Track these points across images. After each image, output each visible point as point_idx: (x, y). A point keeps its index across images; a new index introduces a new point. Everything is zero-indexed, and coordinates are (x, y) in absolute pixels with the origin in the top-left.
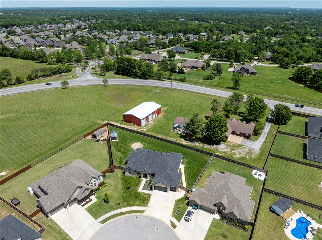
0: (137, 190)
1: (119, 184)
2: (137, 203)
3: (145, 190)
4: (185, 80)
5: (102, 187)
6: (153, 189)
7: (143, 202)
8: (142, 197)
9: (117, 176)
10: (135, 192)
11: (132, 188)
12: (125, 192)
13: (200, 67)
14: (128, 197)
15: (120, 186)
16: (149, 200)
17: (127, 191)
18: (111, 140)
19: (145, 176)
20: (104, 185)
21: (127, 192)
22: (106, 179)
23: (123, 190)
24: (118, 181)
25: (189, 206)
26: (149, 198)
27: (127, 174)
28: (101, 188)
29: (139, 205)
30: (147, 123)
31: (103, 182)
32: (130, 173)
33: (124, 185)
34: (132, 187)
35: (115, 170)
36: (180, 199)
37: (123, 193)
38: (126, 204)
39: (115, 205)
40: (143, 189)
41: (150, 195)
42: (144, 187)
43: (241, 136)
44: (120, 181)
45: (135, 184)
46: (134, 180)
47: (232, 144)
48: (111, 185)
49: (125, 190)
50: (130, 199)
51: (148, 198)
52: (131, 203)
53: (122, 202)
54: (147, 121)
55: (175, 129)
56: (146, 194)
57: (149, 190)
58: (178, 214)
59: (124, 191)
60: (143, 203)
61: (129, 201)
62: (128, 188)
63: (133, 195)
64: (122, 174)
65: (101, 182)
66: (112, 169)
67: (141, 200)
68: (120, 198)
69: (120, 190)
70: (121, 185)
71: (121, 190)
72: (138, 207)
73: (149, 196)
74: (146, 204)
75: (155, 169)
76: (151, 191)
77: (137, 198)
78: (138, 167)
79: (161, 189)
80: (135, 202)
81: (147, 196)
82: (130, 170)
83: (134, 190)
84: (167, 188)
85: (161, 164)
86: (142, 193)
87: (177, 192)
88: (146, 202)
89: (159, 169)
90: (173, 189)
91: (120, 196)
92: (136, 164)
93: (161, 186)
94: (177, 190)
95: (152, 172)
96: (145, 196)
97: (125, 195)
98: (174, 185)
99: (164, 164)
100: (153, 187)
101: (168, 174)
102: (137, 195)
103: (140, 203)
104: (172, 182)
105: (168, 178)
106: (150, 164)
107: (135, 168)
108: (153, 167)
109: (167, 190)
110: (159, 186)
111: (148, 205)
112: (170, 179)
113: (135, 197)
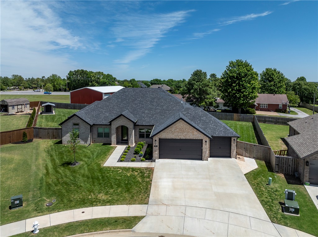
0: (99, 165)
2: (102, 196)
3: (127, 161)
6: (156, 153)
7: (128, 190)
8: (119, 178)
9: (36, 148)
11: (80, 163)
12: (57, 172)
14: (65, 183)
15: (41, 162)
16: (149, 183)
17: (61, 169)
18: (41, 114)
21: (61, 171)
23: (47, 169)
25: (302, 184)
26: (149, 177)
29: (111, 202)
33: (53, 160)
35: (35, 140)
36: (253, 171)
37: (48, 173)
40: (120, 161)
41: (151, 171)
43: (271, 111)
45: (93, 154)
46: (89, 150)
49: (55, 168)
50: (72, 188)
51: (143, 177)
52: (77, 196)
56: (133, 169)
59: (51, 170)
60: (126, 195)
61: (68, 191)
62: (68, 164)
63: (83, 176)
64: (52, 144)
66: (25, 134)
67: (119, 186)
68: (32, 186)
69: (38, 169)
70: (44, 160)
71: (42, 168)
74: (142, 196)
75: (150, 117)
76: (148, 161)
77: (101, 181)
78: (101, 118)
79: (180, 149)
80: (93, 192)
81: (136, 173)
82: (78, 124)
83: (88, 166)
84: (204, 141)
85: (162, 106)
86: (118, 169)
87: (234, 158)
88: (140, 188)
89: (162, 116)
90: (220, 148)
91: (30, 184)
92: (95, 112)
93: (183, 136)
94: (234, 150)
95: (142, 123)
96: (132, 174)
97: (51, 179)
98: (222, 133)
99: (171, 105)
100: (154, 146)
101: (193, 111)
102: (102, 174)
103: (112, 194)
104: (213, 126)
105: (198, 119)
106: (133, 110)
107: (92, 119)
108: (144, 113)
109: (202, 149)
110: (177, 138)
111: (149, 197)
112: (203, 120)
113: (91, 180)
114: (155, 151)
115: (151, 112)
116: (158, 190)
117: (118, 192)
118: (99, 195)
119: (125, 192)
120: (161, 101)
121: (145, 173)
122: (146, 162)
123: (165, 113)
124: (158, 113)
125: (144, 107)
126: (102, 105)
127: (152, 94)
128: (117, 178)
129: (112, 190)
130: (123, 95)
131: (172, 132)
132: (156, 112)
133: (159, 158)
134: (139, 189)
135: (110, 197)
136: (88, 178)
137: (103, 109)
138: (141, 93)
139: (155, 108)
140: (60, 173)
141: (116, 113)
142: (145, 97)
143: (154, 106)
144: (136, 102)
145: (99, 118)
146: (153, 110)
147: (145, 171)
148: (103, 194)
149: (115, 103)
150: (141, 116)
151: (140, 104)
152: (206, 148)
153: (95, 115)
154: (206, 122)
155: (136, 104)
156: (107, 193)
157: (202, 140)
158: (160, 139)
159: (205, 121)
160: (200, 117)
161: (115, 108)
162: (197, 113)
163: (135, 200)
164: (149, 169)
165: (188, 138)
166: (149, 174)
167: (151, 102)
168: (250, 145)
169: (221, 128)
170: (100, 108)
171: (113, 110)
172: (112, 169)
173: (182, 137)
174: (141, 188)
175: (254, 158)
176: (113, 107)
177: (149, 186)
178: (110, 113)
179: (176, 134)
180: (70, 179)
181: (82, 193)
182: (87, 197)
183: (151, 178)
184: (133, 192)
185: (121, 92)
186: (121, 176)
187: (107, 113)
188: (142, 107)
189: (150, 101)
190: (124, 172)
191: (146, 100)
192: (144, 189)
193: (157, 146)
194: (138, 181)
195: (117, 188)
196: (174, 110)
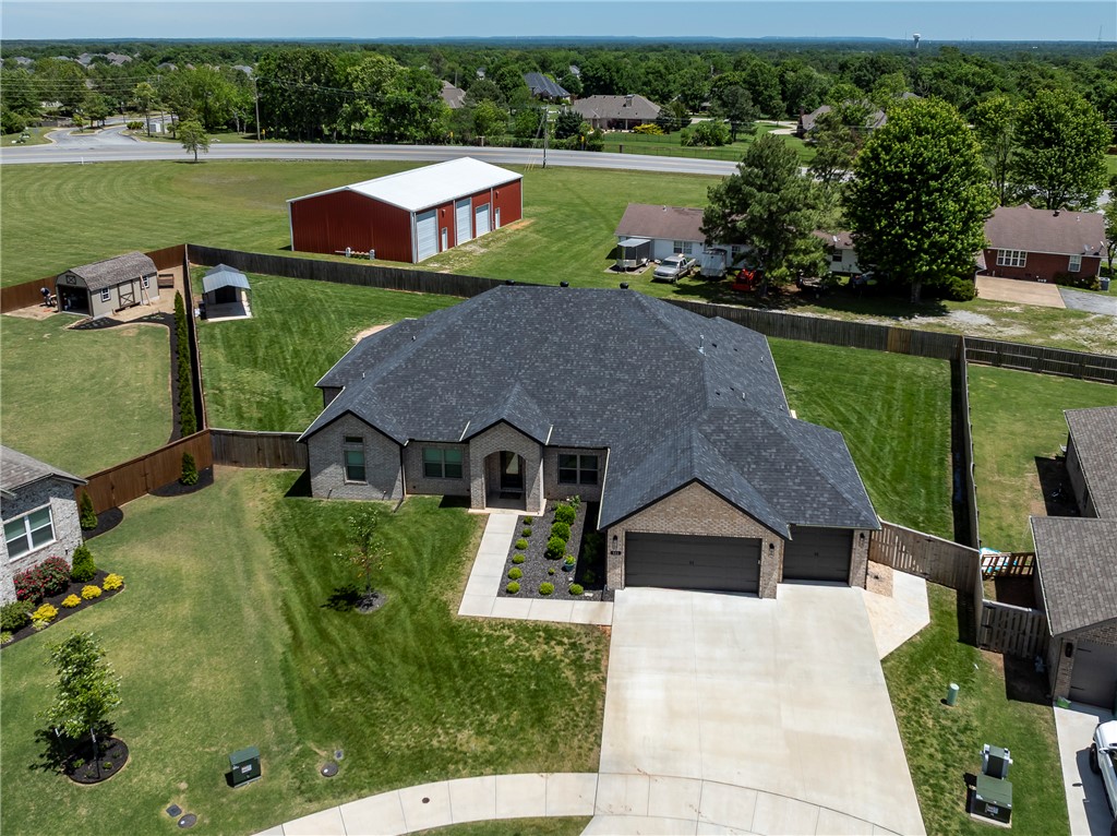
0: (444, 609)
1: (249, 574)
2: (469, 741)
3: (528, 594)
4: (598, 142)
5: (65, 611)
6: (615, 573)
7: (540, 720)
8: (508, 668)
9: (234, 516)
10: (422, 630)
11: (385, 599)
12: (323, 635)
13: (649, 122)
14: (357, 686)
15: (264, 586)
16: (597, 692)
17: (334, 623)
18: (203, 316)
19: (509, 490)
20: (91, 590)
21: (334, 633)
22: (121, 541)
23: (290, 620)
24: (246, 549)
25: (1049, 701)
26: (597, 665)
27: (331, 484)
28: (48, 610)
29: (495, 764)
30: (444, 249)
31: (81, 556)
32: (356, 473)
33: (299, 579)
34: (387, 583)
35: (220, 471)
36: (910, 642)
37: (296, 644)
38: (335, 767)
39: (201, 783)
40: (505, 592)
41: (599, 635)
42: (508, 576)
43: (1036, 280)
44: (265, 550)
45: (418, 553)
46: (401, 529)
47: (1016, 309)
48: (166, 586)
49: (315, 619)
50: (381, 705)
51: (579, 666)
52: (398, 739)
53: (282, 739)
54: (444, 237)
55: (633, 263)
56: (550, 633)
57: (573, 595)
58: (1003, 814)
59: (304, 627)
60: (534, 735)
61: (372, 719)
62: (348, 599)
63: (405, 657)
64: (280, 495)
65: (54, 563)
66: (187, 462)
67: (513, 700)
69: (264, 619)
70: (272, 578)
71: (277, 618)
72: (489, 780)
73: (589, 649)
74: (579, 740)
75: (594, 415)
76: (591, 595)
77: (459, 681)
78: (432, 415)
79: (692, 563)
80: (443, 724)
81: (559, 649)
82: (359, 440)
83: (413, 611)
84: (765, 545)
85: (635, 368)
86: (503, 628)
87: (858, 585)
88: (573, 710)
89: (632, 409)
90: (817, 554)
91: (257, 686)
92: (410, 389)
93: (702, 527)
94: (861, 563)
95: (569, 439)
96: (546, 652)
97: (314, 666)
98: (823, 514)
99: (666, 364)
100: (612, 553)
101: (736, 422)
102: (457, 648)
103: (496, 734)
104: (799, 485)
105: (751, 453)
106: (537, 382)
107: (405, 419)
108: (572, 395)
109: (759, 566)
110: (683, 532)
111: (600, 746)
112: (767, 460)
113: (429, 674)
114: (615, 567)
115: (598, 392)
116: (625, 719)
117: (512, 724)
118: (460, 736)
119: (532, 726)
120: (631, 345)
121: (584, 651)
122: (587, 599)
123: (645, 398)
124: (621, 399)
125: (572, 370)
126: (432, 360)
127: (600, 317)
128: (503, 669)
129: (494, 718)
130: (499, 321)
131: (667, 514)
132: (614, 394)
133: (627, 585)
134: (572, 714)
135: (491, 743)
136: (421, 667)
137: (435, 376)
138: (563, 310)
139: (611, 375)
140: (333, 642)
141: (479, 395)
142: (576, 328)
143: (605, 366)
144: (546, 350)
145: (427, 416)
146: (604, 387)
147: (584, 640)
148: (472, 732)
149: (477, 354)
150: (563, 409)
151: (558, 356)
152: (772, 563)
153: (413, 403)
154: (776, 470)
155: (545, 359)
156: (480, 731)
157: (761, 540)
158: (628, 534)
159: (773, 464)
160: (759, 447)
161: (477, 375)
162: (750, 428)
163: (563, 757)
164: (597, 634)
165: (716, 532)
166: (597, 652)
167: (596, 352)
168: (914, 539)
169: (822, 495)
170: (426, 371)
171: (468, 384)
172: (487, 630)
173: (699, 531)
174: (577, 709)
175: (923, 575)
176: (470, 369)
177: (599, 703)
178: (461, 396)
179: (678, 521)
180: (368, 667)
181: (410, 727)
182: (427, 743)
183: (603, 669)
184: (555, 724)
185: (492, 306)
186: (515, 662)
187: (452, 393)
188: (566, 371)
189: (594, 345)
190: (524, 642)
191: (580, 344)
192: (584, 713)
193: (620, 553)
194: (566, 684)
195: (507, 708)
196: (672, 385)
